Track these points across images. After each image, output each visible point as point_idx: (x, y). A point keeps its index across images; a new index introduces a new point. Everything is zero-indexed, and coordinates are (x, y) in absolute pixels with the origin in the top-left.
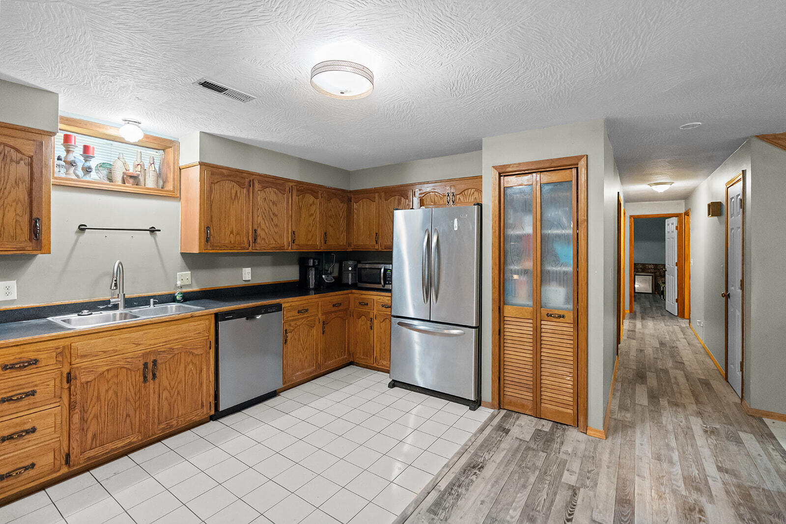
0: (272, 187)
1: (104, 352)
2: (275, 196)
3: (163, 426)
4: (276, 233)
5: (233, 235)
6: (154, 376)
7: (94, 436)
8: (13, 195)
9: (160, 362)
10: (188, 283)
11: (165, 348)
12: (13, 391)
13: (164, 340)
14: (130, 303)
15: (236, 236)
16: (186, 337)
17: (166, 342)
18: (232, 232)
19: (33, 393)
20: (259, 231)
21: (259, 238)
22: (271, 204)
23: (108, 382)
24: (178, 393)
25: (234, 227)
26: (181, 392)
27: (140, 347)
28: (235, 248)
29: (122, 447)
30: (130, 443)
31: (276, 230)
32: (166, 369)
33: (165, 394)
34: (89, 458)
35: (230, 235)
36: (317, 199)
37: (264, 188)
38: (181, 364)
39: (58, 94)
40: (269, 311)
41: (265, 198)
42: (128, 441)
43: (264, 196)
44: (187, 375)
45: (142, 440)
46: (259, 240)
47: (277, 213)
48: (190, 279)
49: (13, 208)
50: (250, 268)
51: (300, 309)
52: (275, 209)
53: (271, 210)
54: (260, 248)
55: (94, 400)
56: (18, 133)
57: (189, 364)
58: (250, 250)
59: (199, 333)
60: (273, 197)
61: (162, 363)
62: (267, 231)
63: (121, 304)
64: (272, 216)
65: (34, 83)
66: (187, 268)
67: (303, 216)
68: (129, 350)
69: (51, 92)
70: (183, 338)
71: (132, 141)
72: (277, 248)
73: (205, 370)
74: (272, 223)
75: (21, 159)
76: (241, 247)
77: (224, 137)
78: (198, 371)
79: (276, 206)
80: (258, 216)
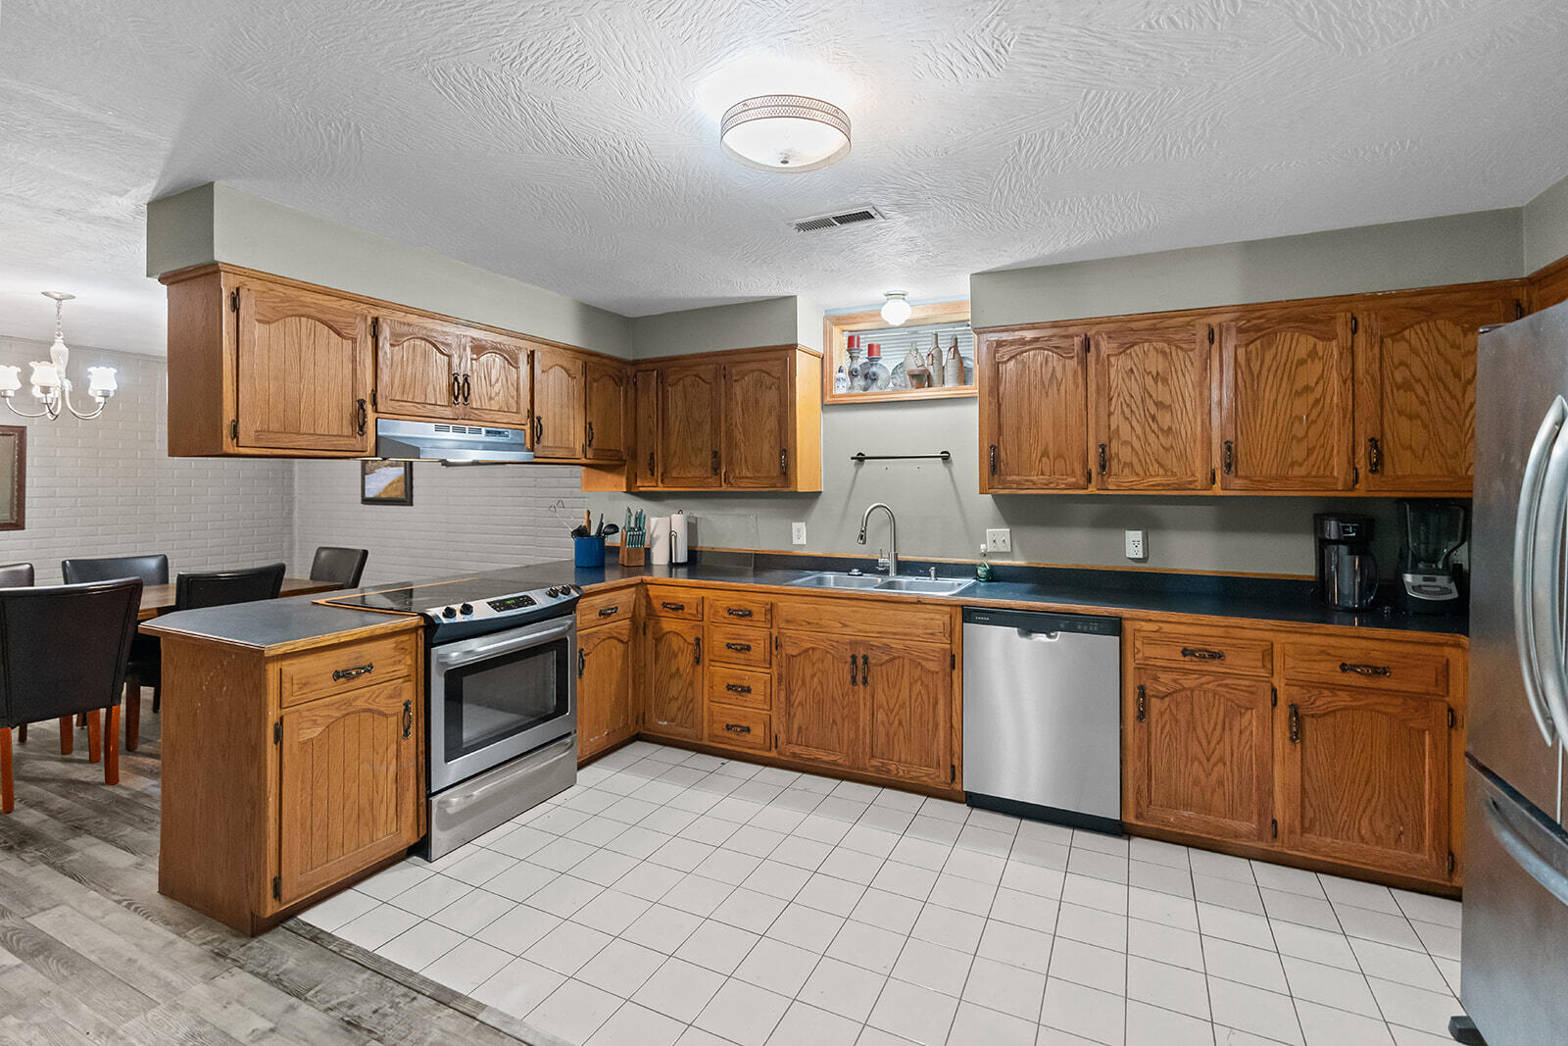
0: (1150, 341)
1: (809, 623)
2: (1160, 359)
3: (877, 764)
4: (1166, 450)
5: (1048, 458)
6: (865, 682)
7: (800, 728)
8: (768, 427)
9: (873, 662)
10: (1005, 550)
11: (879, 642)
12: (734, 639)
13: (877, 629)
14: (904, 568)
15: (1055, 460)
16: (911, 635)
17: (880, 633)
18: (1045, 454)
19: (748, 648)
20: (1115, 446)
21: (1114, 463)
22: (1149, 381)
23: (813, 664)
24: (900, 723)
25: (1051, 444)
26: (904, 723)
27: (846, 630)
28: (1052, 485)
29: (827, 763)
30: (834, 763)
31: (1167, 441)
32: (882, 677)
33: (881, 716)
34: (794, 755)
35: (1040, 460)
36: (1330, 340)
37: (1125, 348)
38: (905, 677)
39: (796, 296)
40: (1079, 627)
41: (1132, 370)
42: (833, 758)
43: (1129, 364)
44: (913, 700)
45: (849, 767)
46: (1115, 467)
47: (1167, 401)
48: (1008, 541)
49: (767, 441)
50: (1140, 532)
51: (1191, 647)
52: (1161, 393)
53: (1151, 396)
54: (1118, 486)
55: (800, 682)
56: (767, 355)
57: (916, 682)
58: (1092, 490)
59: (932, 634)
60: (1156, 364)
61: (876, 665)
62: (1136, 444)
63: (892, 570)
64: (1153, 409)
65: (771, 294)
66: (1002, 521)
67: (1268, 395)
68: (835, 630)
69: (786, 297)
70: (906, 635)
71: (897, 324)
72: (1168, 485)
73: (941, 702)
74: (1154, 426)
75: (773, 384)
76: (1066, 484)
77: (1018, 267)
78: (931, 700)
79: (1165, 381)
80: (1110, 414)
